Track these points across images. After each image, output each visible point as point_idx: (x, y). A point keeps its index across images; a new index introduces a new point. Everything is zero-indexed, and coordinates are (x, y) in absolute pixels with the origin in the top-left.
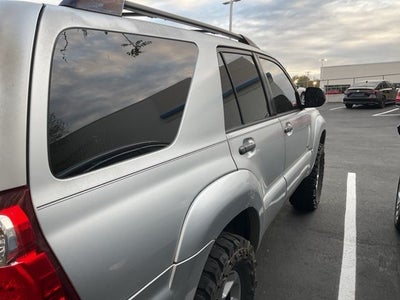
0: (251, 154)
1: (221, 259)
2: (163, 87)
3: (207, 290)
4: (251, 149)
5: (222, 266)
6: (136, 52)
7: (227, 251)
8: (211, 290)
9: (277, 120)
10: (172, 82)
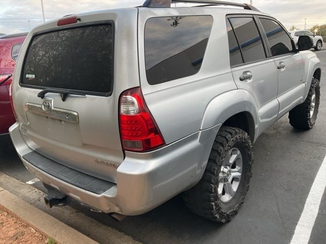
0: (249, 81)
1: (227, 137)
2: (193, 43)
3: (219, 150)
4: (249, 77)
5: (227, 141)
6: (176, 23)
7: (231, 134)
8: (221, 150)
9: (272, 60)
10: (200, 39)
